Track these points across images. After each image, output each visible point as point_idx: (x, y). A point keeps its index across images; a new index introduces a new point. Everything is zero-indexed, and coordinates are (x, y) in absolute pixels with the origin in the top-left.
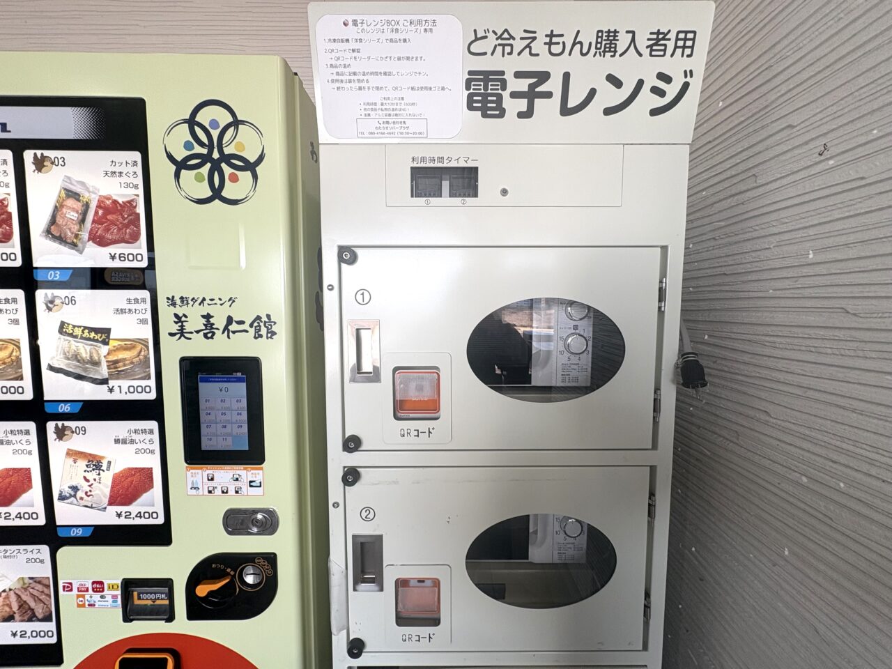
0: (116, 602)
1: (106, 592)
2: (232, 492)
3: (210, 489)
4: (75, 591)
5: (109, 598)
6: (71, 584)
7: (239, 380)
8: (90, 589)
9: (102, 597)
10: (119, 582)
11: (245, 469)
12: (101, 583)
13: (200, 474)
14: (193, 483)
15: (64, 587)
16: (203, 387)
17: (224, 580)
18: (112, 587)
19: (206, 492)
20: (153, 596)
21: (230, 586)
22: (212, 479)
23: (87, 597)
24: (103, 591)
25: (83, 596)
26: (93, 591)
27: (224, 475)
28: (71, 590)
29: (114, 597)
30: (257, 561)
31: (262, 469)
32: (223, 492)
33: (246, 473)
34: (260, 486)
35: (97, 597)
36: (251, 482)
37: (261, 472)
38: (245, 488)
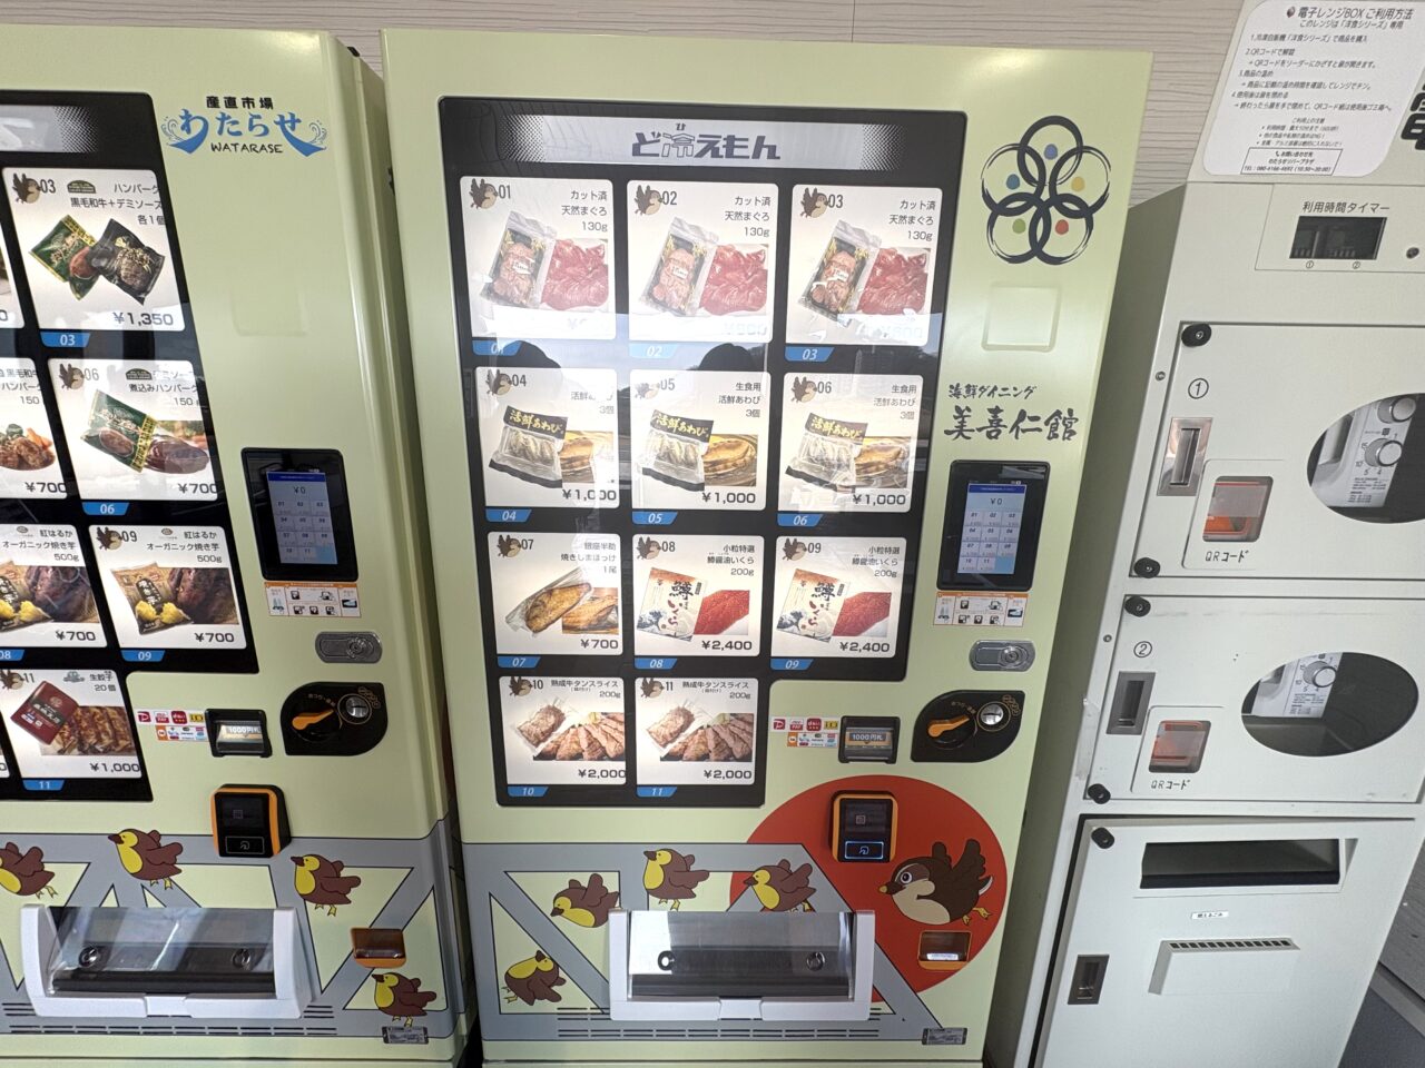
0: (833, 741)
1: (822, 730)
2: (986, 622)
3: (962, 618)
4: (787, 729)
5: (825, 737)
6: (784, 721)
7: (1018, 490)
8: (805, 726)
9: (816, 736)
10: (839, 720)
11: (1007, 596)
12: (819, 721)
13: (952, 602)
14: (942, 611)
15: (775, 724)
16: (972, 498)
17: (961, 719)
18: (830, 725)
19: (956, 622)
20: (867, 737)
21: (969, 727)
22: (966, 607)
23: (800, 735)
24: (819, 729)
25: (796, 735)
26: (808, 729)
27: (980, 602)
28: (783, 728)
29: (831, 736)
30: (1004, 698)
31: (1026, 596)
32: (976, 622)
33: (1005, 600)
34: (1020, 616)
35: (811, 736)
36: (1010, 611)
37: (1024, 600)
38: (1002, 618)
